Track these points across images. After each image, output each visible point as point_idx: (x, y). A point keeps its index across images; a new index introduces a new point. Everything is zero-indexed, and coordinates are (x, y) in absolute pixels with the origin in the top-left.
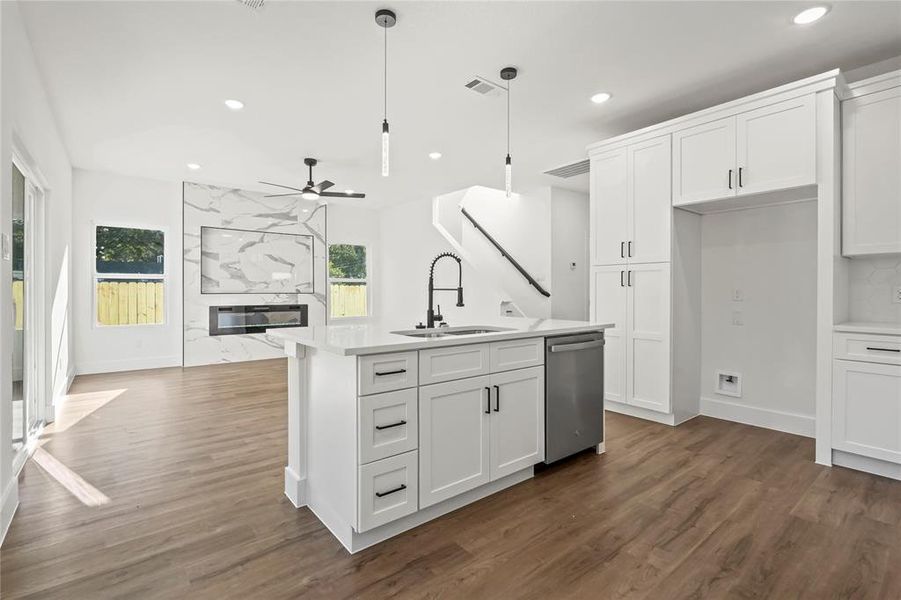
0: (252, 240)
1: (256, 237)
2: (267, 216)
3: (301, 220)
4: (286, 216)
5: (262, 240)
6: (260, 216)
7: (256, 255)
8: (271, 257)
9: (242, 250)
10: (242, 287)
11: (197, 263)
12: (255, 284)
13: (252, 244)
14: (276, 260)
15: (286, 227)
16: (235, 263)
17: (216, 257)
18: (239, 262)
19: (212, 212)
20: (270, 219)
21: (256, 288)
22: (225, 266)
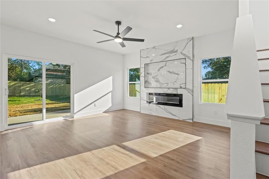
0: (162, 65)
1: (163, 64)
2: (165, 54)
3: (179, 52)
4: (173, 52)
5: (166, 65)
6: (162, 55)
7: (164, 71)
8: (169, 71)
9: (159, 70)
10: (159, 86)
11: (143, 77)
12: (163, 84)
13: (162, 67)
14: (171, 73)
15: (173, 56)
16: (156, 76)
17: (151, 74)
18: (158, 75)
19: (147, 58)
20: (166, 55)
21: (163, 86)
22: (154, 77)
